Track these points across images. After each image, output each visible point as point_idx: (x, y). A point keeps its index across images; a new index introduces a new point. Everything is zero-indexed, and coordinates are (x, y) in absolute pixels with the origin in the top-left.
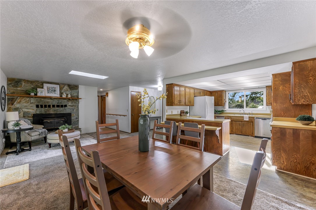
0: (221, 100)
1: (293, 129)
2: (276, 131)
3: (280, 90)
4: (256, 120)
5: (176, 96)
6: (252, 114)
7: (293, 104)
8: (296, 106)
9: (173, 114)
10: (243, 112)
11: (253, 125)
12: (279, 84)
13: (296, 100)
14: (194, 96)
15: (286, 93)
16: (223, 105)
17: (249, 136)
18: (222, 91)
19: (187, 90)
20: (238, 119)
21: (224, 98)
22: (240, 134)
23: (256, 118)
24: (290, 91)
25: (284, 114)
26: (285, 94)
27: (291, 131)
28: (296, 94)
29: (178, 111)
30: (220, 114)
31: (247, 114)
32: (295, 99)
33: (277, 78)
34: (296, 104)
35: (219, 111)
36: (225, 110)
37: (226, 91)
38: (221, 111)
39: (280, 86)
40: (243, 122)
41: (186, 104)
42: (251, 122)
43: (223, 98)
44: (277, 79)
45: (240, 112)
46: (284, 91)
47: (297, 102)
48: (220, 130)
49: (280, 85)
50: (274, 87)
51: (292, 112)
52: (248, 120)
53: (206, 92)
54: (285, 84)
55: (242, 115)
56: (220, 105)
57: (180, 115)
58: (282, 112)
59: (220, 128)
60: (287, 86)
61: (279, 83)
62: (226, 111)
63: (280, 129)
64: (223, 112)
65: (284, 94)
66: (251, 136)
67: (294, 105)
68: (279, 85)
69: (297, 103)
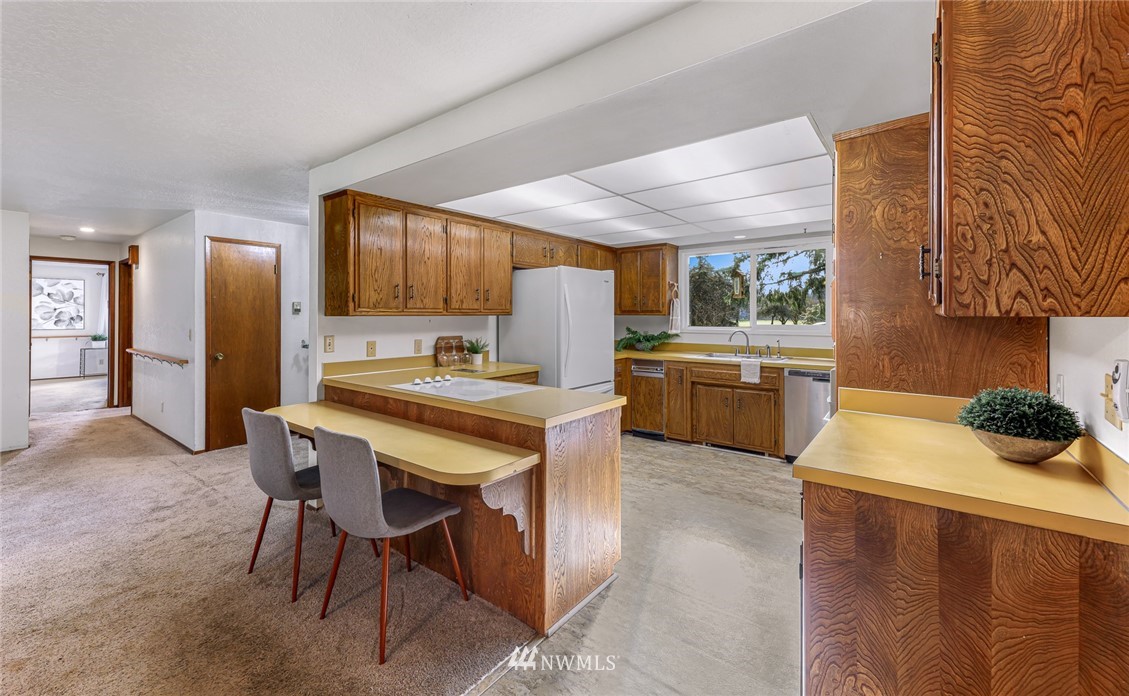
0: (657, 287)
1: (939, 509)
2: (830, 513)
3: (874, 223)
4: (790, 384)
5: (369, 263)
6: (781, 352)
7: (942, 311)
8: (965, 324)
9: (378, 357)
10: (745, 345)
11: (778, 404)
12: (868, 193)
13: (962, 286)
14: (515, 268)
15: (904, 243)
16: (661, 309)
17: (763, 454)
18: (656, 248)
19: (460, 231)
20: (718, 376)
21: (668, 278)
22: (729, 443)
23: (790, 373)
24: (925, 229)
25: (895, 369)
26: (902, 249)
27: (930, 526)
28: (964, 235)
29: (418, 345)
30: (653, 349)
31: (760, 353)
32: (952, 277)
33: (857, 156)
34: (960, 313)
35: (648, 339)
36: (674, 332)
37: (677, 248)
38: (659, 338)
39: (875, 202)
40: (737, 387)
41: (455, 304)
42: (771, 390)
43: (664, 279)
44: (857, 164)
45: (729, 343)
46: (897, 235)
47: (967, 299)
48: (530, 472)
49: (875, 198)
50: (846, 212)
51: (938, 362)
52: (756, 380)
53: (588, 250)
54: (902, 192)
55: (735, 359)
56: (652, 312)
57: (431, 361)
58: (887, 359)
59: (534, 459)
60: (911, 204)
61: (872, 184)
62: (677, 335)
63: (852, 499)
64: (663, 343)
65: (895, 251)
66: (770, 455)
67: (948, 319)
68: (869, 197)
69: (967, 306)
